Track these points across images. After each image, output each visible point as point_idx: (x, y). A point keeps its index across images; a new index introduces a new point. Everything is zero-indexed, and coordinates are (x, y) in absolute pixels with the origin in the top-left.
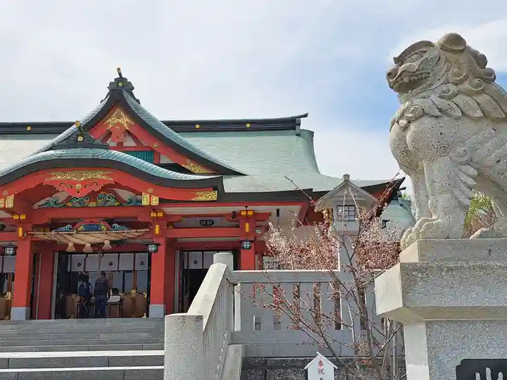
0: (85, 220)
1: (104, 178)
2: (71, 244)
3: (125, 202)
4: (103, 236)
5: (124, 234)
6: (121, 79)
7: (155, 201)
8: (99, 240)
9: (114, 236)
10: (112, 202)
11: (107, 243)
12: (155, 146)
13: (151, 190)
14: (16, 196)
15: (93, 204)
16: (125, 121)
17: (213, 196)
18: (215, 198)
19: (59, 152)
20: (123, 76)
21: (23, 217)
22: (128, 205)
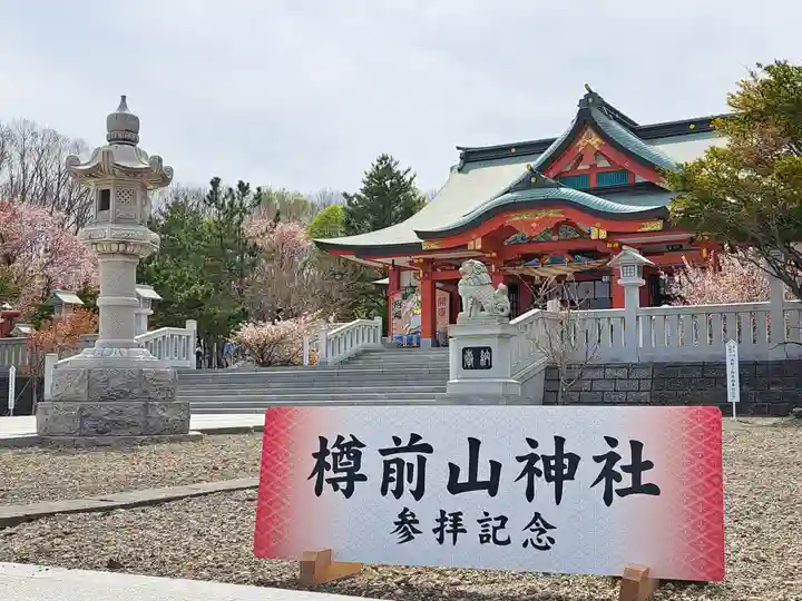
0: (551, 253)
1: (556, 215)
2: (537, 277)
4: (565, 268)
5: (586, 265)
6: (591, 94)
7: (603, 235)
8: (562, 273)
9: (576, 267)
10: (573, 234)
11: (570, 274)
12: (627, 165)
13: (598, 224)
14: (483, 238)
15: (555, 238)
16: (595, 141)
17: (658, 225)
18: (659, 228)
19: (515, 195)
20: (593, 90)
21: (494, 254)
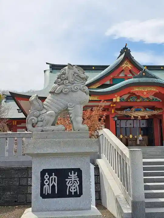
0: (136, 107)
1: (154, 90)
2: (132, 116)
3: (150, 99)
4: (145, 113)
5: (153, 113)
8: (143, 115)
9: (149, 113)
11: (147, 116)
15: (138, 101)
22: (153, 101)
